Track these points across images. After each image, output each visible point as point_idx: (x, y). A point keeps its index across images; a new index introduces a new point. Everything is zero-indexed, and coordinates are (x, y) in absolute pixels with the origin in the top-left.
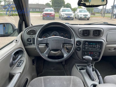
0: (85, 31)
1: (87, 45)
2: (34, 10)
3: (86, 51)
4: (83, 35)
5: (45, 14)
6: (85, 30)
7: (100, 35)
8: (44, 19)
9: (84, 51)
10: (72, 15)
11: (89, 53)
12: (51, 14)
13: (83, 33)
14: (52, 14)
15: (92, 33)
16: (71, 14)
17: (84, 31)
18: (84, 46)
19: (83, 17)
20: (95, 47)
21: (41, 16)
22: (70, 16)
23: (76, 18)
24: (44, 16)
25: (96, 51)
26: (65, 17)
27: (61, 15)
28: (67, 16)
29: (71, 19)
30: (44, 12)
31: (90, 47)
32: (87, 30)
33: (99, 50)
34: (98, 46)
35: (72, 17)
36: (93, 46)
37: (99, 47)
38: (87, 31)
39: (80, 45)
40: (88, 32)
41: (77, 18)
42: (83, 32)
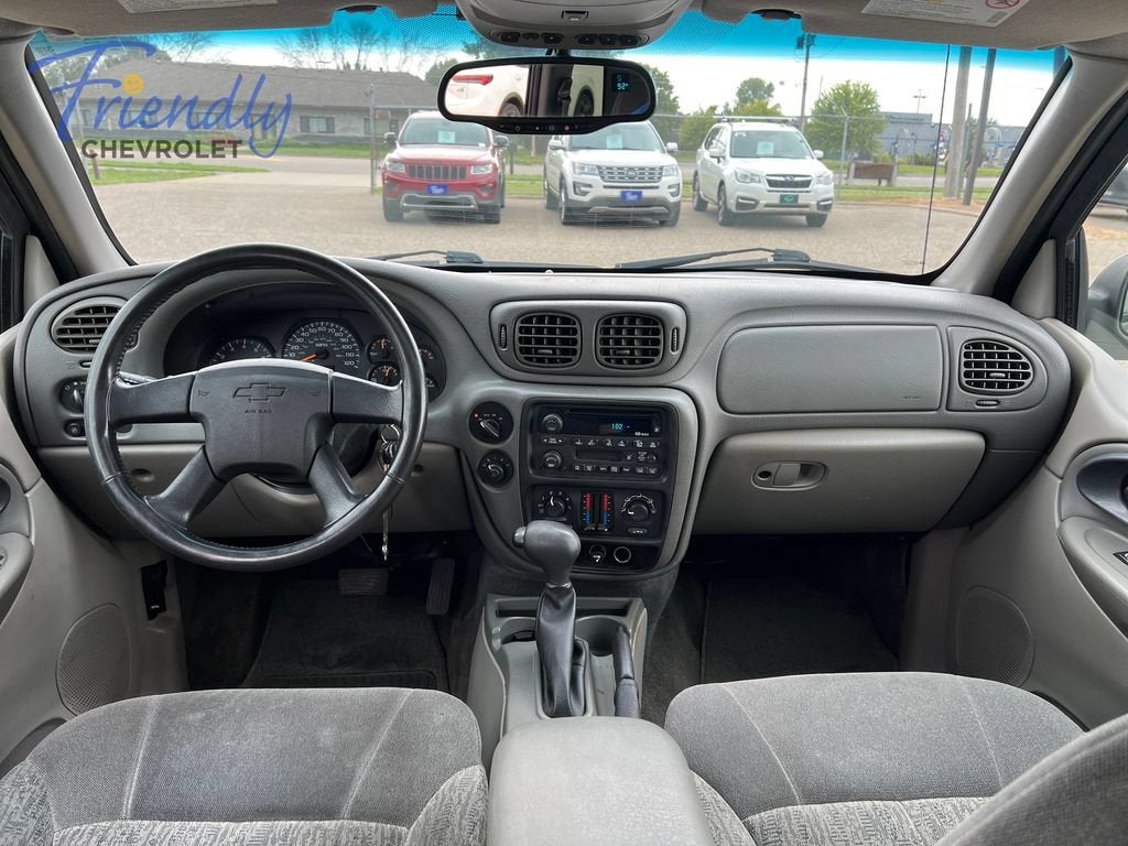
0: (541, 320)
1: (556, 434)
2: (317, 126)
3: (556, 486)
4: (528, 351)
5: (402, 169)
6: (541, 316)
7: (656, 352)
8: (393, 215)
9: (534, 486)
10: (666, 180)
11: (575, 498)
12: (460, 167)
13: (528, 341)
14: (472, 171)
15: (589, 338)
16: (654, 173)
17: (529, 320)
18: (537, 442)
19: (768, 197)
20: (618, 454)
21: (373, 190)
22: (646, 193)
23: (701, 205)
24: (393, 183)
25: (632, 481)
26: (597, 201)
27: (562, 177)
28: (616, 193)
29: (651, 215)
30: (401, 152)
31: (581, 451)
32: (553, 316)
33: (658, 475)
34: (646, 443)
35: (662, 203)
36: (603, 444)
37: (650, 451)
38: (553, 320)
39: (504, 436)
40: (564, 331)
41: (710, 206)
42: (528, 330)
